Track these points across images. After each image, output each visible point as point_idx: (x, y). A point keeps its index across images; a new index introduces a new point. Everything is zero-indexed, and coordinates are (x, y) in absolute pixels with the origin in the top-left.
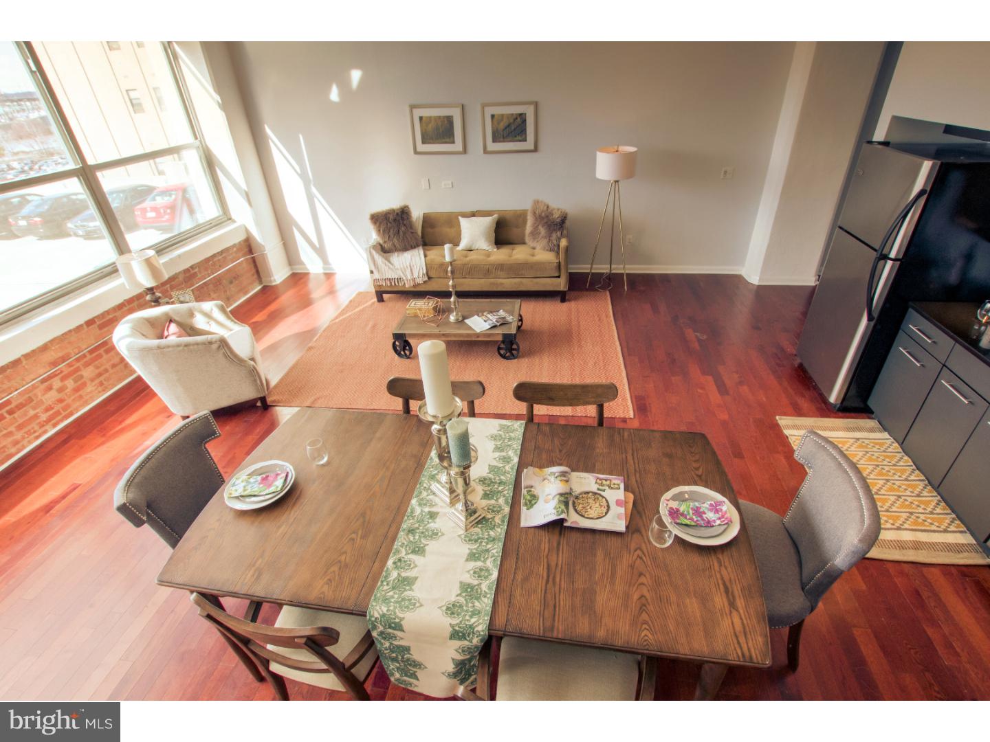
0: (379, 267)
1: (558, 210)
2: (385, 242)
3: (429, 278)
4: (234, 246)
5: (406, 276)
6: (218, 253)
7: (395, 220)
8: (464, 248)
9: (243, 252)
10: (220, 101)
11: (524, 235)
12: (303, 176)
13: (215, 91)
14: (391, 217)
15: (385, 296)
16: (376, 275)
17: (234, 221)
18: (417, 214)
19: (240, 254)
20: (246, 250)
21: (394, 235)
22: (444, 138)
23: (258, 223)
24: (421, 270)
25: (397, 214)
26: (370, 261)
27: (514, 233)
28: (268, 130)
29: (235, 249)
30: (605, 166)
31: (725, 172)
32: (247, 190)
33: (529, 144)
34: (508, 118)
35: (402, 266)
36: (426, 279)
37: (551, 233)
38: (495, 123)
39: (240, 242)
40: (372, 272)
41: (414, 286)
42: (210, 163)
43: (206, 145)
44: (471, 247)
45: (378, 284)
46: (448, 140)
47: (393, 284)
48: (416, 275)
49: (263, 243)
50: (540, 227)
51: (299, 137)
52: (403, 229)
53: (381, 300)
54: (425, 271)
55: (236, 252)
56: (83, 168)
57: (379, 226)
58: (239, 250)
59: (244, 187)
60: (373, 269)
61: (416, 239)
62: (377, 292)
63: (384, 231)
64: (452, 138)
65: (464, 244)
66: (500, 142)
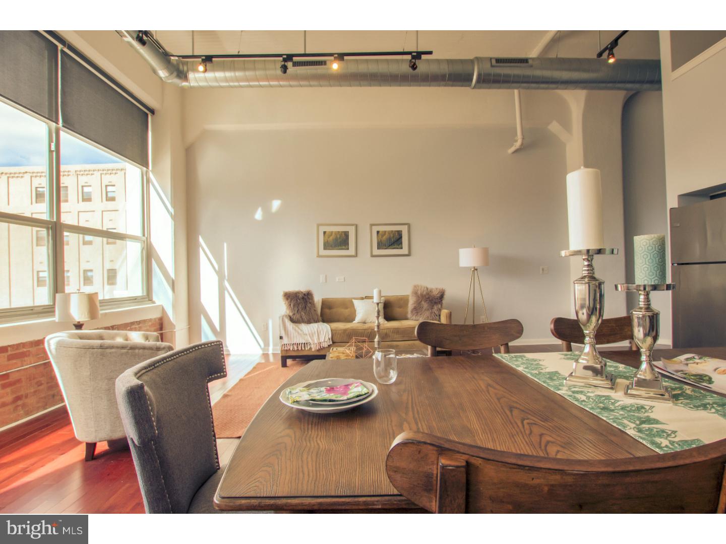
0: (289, 333)
1: (437, 289)
2: (294, 314)
3: (334, 343)
4: (150, 320)
5: (313, 340)
6: (136, 322)
7: (303, 298)
8: (360, 321)
9: (155, 328)
10: (173, 213)
11: (407, 313)
12: (220, 273)
13: (172, 206)
14: (301, 296)
15: (289, 362)
16: (285, 341)
17: (154, 303)
18: (318, 299)
19: (153, 329)
20: (158, 327)
21: (302, 309)
22: (341, 246)
23: (175, 306)
24: (327, 335)
25: (304, 295)
26: (282, 326)
27: (397, 311)
28: (201, 240)
29: (150, 323)
30: (468, 257)
31: (543, 270)
32: (174, 278)
33: (405, 251)
34: (389, 233)
35: (310, 331)
36: (331, 343)
37: (433, 306)
38: (380, 236)
39: (155, 319)
40: (281, 338)
41: (318, 350)
42: (149, 255)
43: (150, 242)
44: (365, 321)
45: (286, 348)
46: (344, 247)
47: (300, 349)
48: (322, 340)
49: (175, 324)
50: (423, 303)
51: (224, 245)
52: (309, 305)
53: (284, 365)
54: (330, 336)
55: (150, 326)
56: (55, 223)
57: (291, 302)
58: (153, 325)
59: (173, 275)
60: (283, 335)
61: (317, 315)
62: (282, 357)
63: (294, 306)
64: (347, 247)
65: (358, 318)
66: (383, 249)
